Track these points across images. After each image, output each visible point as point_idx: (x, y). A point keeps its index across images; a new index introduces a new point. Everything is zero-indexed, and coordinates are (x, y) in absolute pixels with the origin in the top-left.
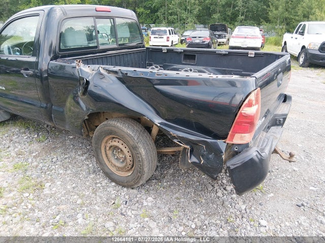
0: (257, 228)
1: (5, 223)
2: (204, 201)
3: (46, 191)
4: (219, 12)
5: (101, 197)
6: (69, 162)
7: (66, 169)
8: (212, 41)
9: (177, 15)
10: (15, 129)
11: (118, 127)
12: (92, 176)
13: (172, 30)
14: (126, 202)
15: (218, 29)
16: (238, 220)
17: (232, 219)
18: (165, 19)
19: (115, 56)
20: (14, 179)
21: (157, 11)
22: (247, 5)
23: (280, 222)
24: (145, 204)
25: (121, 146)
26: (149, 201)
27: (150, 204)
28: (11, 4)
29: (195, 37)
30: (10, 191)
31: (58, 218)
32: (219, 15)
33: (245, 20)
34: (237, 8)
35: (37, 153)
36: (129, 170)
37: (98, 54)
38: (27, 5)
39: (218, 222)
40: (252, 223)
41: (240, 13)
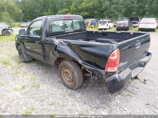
0: (122, 111)
1: (24, 98)
2: (102, 98)
3: (40, 88)
4: (136, 11)
5: (60, 92)
6: (51, 78)
7: (49, 80)
8: (129, 25)
9: (114, 13)
10: (34, 64)
11: (67, 64)
12: (59, 84)
13: (109, 21)
14: (69, 95)
15: (134, 19)
16: (115, 106)
17: (111, 106)
18: (107, 16)
19: (72, 35)
20: (30, 83)
21: (104, 12)
22: (151, 7)
23: (134, 110)
24: (77, 96)
25: (68, 72)
26: (78, 95)
27: (78, 97)
28: (40, 12)
29: (121, 24)
30: (28, 87)
31: (42, 98)
32: (135, 12)
33: (150, 14)
34: (145, 9)
35: (40, 74)
36: (72, 82)
37: (64, 35)
38: (47, 12)
39: (105, 106)
40: (121, 109)
41: (147, 11)
